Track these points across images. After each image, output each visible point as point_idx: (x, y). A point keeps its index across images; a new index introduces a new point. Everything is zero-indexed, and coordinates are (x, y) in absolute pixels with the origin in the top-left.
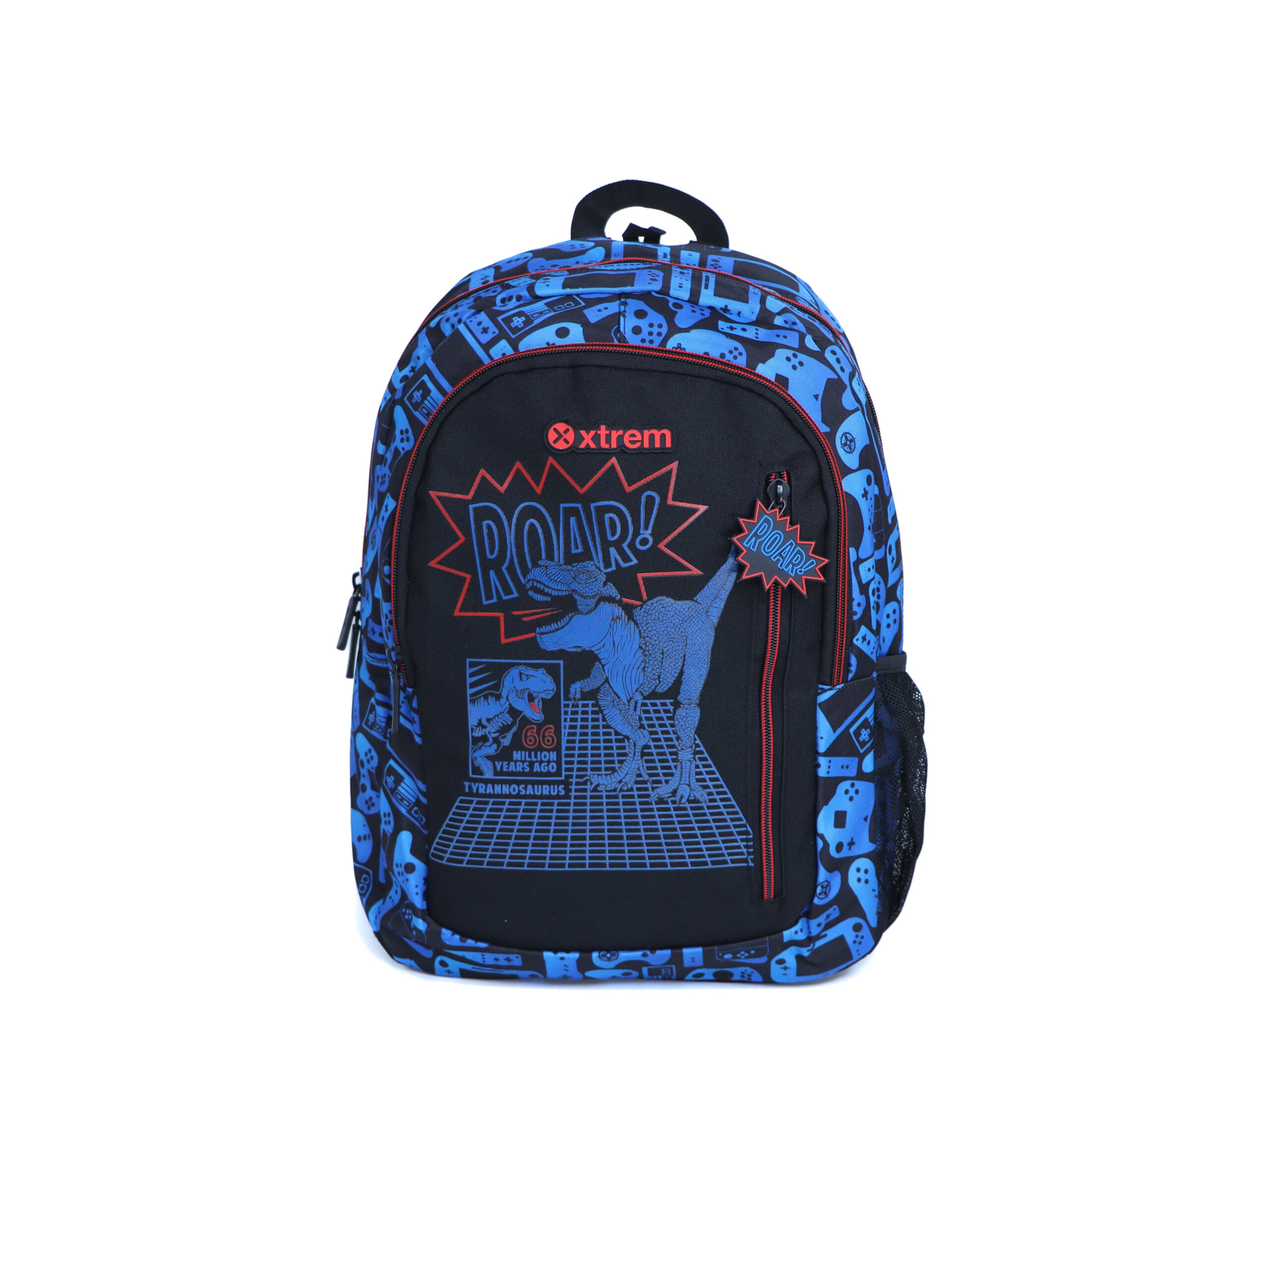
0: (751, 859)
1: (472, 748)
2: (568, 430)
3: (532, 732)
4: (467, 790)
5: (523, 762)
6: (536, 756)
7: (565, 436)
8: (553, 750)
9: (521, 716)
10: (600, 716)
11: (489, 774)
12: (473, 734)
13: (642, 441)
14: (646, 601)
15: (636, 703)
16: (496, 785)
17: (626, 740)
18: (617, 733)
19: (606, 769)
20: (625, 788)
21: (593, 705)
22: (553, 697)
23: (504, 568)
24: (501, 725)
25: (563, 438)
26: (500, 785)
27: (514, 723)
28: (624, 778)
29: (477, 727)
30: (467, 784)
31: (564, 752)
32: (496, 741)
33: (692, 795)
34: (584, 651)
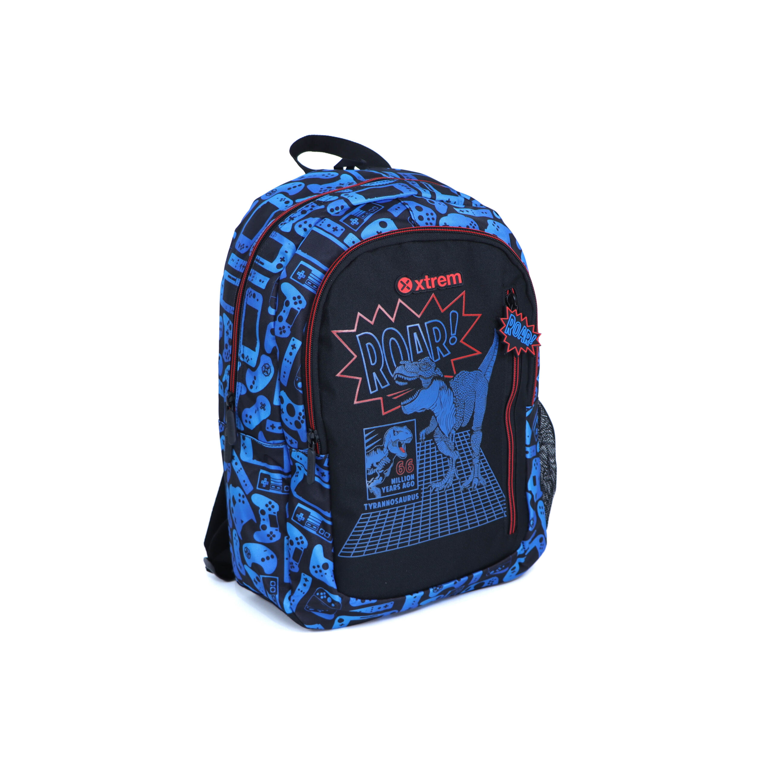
0: (505, 513)
1: (368, 483)
2: (408, 281)
3: (401, 465)
4: (366, 509)
5: (396, 484)
6: (404, 479)
7: (407, 285)
8: (412, 473)
9: (395, 457)
10: (435, 447)
11: (378, 496)
12: (368, 474)
13: (447, 282)
14: (456, 375)
15: (453, 435)
16: (382, 502)
17: (448, 459)
18: (444, 456)
19: (439, 478)
20: (448, 487)
21: (432, 442)
22: (411, 442)
23: (381, 370)
24: (384, 465)
25: (406, 286)
26: (385, 501)
27: (391, 462)
28: (448, 481)
29: (370, 469)
30: (366, 505)
31: (418, 473)
32: (382, 475)
33: (479, 483)
34: (427, 411)
